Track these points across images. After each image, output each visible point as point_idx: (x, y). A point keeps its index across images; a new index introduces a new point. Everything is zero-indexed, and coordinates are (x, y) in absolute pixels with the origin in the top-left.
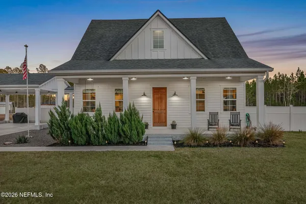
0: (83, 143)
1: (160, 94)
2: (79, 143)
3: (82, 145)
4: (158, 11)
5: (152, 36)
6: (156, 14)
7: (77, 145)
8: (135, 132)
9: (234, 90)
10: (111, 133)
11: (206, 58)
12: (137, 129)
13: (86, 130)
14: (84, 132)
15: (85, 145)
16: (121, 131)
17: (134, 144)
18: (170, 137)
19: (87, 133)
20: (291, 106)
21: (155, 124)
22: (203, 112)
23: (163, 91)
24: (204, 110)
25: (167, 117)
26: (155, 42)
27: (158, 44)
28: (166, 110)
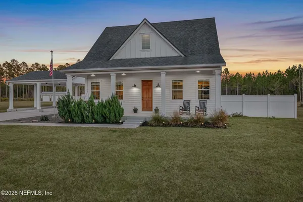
0: (79, 121)
1: (147, 86)
2: (77, 121)
3: (79, 123)
4: (145, 19)
5: (141, 38)
6: (143, 22)
7: (76, 123)
8: (113, 114)
9: (207, 82)
10: (98, 115)
11: (183, 56)
12: (114, 112)
13: (81, 112)
14: (80, 114)
15: (81, 123)
16: (103, 114)
17: (113, 123)
18: (142, 119)
19: (82, 115)
20: (269, 95)
21: (143, 109)
22: (181, 100)
23: (149, 83)
24: (182, 99)
25: (153, 103)
26: (143, 44)
27: (146, 46)
28: (152, 98)
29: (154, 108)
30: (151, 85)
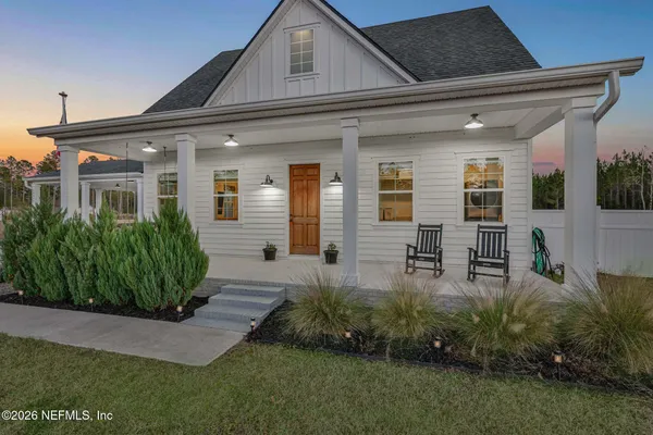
1: (304, 180)
5: (288, 43)
21: (294, 248)
22: (408, 223)
23: (310, 172)
24: (410, 219)
25: (322, 233)
26: (294, 59)
27: (301, 65)
28: (318, 216)
29: (324, 246)
30: (316, 178)
